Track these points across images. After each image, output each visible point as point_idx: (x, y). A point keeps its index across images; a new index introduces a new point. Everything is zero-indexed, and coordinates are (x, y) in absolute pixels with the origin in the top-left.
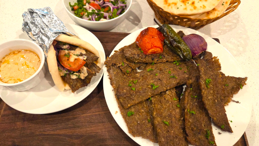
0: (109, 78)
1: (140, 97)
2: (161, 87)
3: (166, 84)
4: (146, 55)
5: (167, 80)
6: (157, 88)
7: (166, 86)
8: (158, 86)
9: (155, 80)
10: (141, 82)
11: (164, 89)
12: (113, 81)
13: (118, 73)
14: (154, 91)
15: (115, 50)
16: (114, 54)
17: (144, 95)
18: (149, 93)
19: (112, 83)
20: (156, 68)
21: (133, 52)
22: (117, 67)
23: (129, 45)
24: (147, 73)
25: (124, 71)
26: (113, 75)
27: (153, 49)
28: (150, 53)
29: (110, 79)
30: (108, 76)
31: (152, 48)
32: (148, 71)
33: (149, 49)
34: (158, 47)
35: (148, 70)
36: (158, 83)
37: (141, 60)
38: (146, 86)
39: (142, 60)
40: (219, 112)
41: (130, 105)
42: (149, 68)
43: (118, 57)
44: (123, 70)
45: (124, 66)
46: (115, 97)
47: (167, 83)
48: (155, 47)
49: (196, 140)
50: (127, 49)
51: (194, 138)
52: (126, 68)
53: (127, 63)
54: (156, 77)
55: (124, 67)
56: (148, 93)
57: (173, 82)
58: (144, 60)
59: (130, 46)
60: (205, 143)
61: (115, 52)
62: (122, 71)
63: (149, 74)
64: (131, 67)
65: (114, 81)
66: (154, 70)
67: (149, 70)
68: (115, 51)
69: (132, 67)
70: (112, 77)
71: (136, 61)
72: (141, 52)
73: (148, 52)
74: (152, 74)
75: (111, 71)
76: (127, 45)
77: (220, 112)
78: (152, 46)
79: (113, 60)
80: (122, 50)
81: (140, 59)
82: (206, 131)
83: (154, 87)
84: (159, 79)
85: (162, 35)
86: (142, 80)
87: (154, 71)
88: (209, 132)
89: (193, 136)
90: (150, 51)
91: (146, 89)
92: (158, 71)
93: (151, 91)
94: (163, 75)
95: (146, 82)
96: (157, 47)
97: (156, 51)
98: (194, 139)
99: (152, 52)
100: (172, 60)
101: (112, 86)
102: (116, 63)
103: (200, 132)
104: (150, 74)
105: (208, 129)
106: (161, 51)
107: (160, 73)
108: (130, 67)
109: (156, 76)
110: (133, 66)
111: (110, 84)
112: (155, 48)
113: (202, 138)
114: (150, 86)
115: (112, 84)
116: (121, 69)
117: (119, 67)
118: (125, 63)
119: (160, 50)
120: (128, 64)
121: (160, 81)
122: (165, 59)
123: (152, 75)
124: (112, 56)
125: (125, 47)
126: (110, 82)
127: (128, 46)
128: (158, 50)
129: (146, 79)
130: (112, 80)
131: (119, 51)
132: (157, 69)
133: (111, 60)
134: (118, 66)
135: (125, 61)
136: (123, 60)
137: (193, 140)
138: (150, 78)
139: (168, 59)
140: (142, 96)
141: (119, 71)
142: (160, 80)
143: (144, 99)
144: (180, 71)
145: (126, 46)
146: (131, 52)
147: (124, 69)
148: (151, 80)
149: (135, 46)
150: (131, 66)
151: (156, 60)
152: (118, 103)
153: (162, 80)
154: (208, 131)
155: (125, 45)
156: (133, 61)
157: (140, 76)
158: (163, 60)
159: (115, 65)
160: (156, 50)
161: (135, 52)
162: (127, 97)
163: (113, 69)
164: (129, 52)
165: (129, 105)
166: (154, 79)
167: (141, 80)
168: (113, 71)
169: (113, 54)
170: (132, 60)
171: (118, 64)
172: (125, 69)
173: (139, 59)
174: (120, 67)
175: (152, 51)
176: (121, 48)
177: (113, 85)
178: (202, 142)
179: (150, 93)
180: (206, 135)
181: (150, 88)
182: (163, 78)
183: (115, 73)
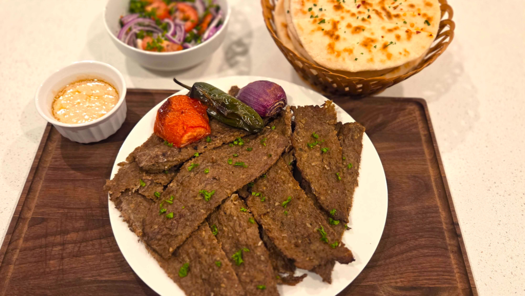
0: (124, 221)
1: (187, 225)
2: (220, 191)
3: (228, 183)
4: (180, 149)
5: (230, 176)
6: (214, 194)
7: (230, 187)
8: (213, 192)
9: (206, 182)
10: (181, 196)
11: (227, 193)
12: (134, 224)
13: (138, 205)
14: (210, 203)
15: (119, 162)
16: (120, 170)
17: (193, 218)
18: (202, 211)
19: (133, 227)
20: (203, 161)
21: (152, 153)
22: (132, 193)
23: (144, 143)
24: (189, 174)
25: (149, 196)
26: (130, 211)
27: (189, 134)
28: (187, 142)
29: (127, 221)
30: (121, 216)
31: (186, 132)
32: (190, 169)
33: (182, 137)
34: (198, 127)
35: (189, 167)
36: (213, 185)
37: (173, 161)
38: (192, 199)
39: (176, 160)
40: (332, 187)
41: (173, 248)
42: (191, 163)
43: (129, 174)
44: (146, 194)
45: (146, 187)
46: (147, 251)
47: (229, 180)
48: (192, 127)
49: (311, 258)
50: (140, 154)
51: (307, 257)
52: (151, 189)
53: (150, 178)
54: (207, 176)
55: (147, 189)
56: (199, 211)
57: (241, 177)
58: (180, 157)
59: (146, 145)
60: (326, 253)
61: (119, 167)
62: (144, 196)
63: (192, 174)
64: (161, 183)
65: (135, 222)
66: (200, 165)
67: (191, 167)
68: (119, 165)
69: (163, 182)
70: (129, 217)
71: (166, 167)
72: (169, 146)
73: (182, 142)
74: (197, 173)
75: (124, 205)
76: (140, 145)
77: (333, 189)
78: (185, 129)
79: (121, 184)
80: (133, 158)
81: (171, 159)
82: (318, 231)
83: (207, 195)
84: (214, 178)
85: (199, 103)
86: (183, 191)
87: (201, 167)
88: (323, 230)
89: (303, 255)
90: (185, 138)
91: (193, 206)
92: (207, 164)
93: (205, 206)
94: (219, 169)
95: (191, 192)
96: (196, 127)
97: (197, 134)
98: (307, 259)
99: (189, 140)
100: (232, 138)
101: (135, 232)
102: (129, 187)
103: (310, 240)
104: (195, 175)
105: (319, 225)
106: (206, 132)
107: (212, 167)
108: (157, 183)
109: (207, 174)
110: (163, 180)
111: (130, 231)
112: (193, 130)
113: (318, 247)
114: (199, 198)
115: (133, 230)
116: (143, 194)
117: (137, 191)
118: (146, 181)
119: (202, 130)
120: (151, 180)
121: (215, 181)
122: (218, 141)
123: (198, 175)
124: (116, 175)
125: (137, 149)
126: (129, 226)
127: (142, 146)
128: (199, 132)
129: (188, 187)
130: (131, 222)
131: (126, 162)
132: (206, 161)
133: (116, 184)
134: (133, 191)
135: (145, 177)
136: (141, 175)
137: (307, 261)
138: (196, 182)
139: (224, 140)
140: (191, 221)
141: (140, 199)
142: (216, 179)
143: (197, 225)
144: (250, 153)
145: (139, 147)
146: (150, 155)
147: (148, 191)
148: (199, 185)
149: (156, 140)
150: (160, 181)
151: (203, 147)
152: (157, 260)
153: (219, 178)
154: (321, 228)
155: (137, 146)
156: (159, 169)
157: (178, 185)
158: (215, 142)
159: (127, 190)
160: (195, 134)
161: (158, 151)
162: (163, 236)
163: (127, 200)
164: (144, 158)
165: (171, 250)
166: (204, 182)
167: (181, 192)
168: (128, 204)
169: (116, 173)
170: (156, 170)
171: (132, 187)
172: (151, 191)
173: (168, 161)
174: (140, 192)
175: (189, 137)
176: (130, 155)
177: (137, 229)
178: (322, 254)
179: (203, 209)
180: (321, 239)
181: (200, 200)
182: (221, 174)
183: (132, 206)
